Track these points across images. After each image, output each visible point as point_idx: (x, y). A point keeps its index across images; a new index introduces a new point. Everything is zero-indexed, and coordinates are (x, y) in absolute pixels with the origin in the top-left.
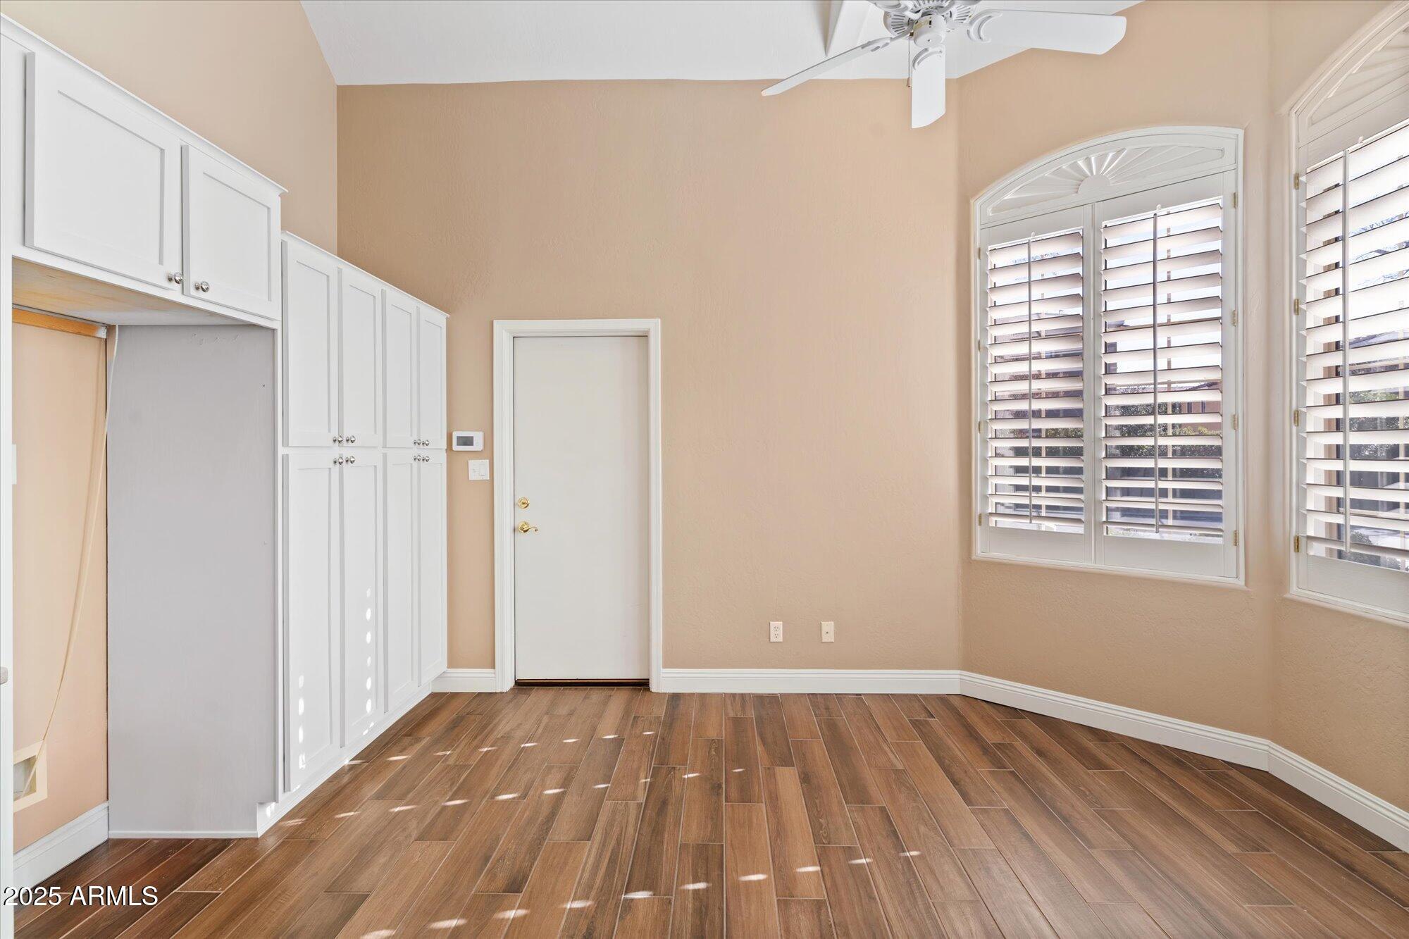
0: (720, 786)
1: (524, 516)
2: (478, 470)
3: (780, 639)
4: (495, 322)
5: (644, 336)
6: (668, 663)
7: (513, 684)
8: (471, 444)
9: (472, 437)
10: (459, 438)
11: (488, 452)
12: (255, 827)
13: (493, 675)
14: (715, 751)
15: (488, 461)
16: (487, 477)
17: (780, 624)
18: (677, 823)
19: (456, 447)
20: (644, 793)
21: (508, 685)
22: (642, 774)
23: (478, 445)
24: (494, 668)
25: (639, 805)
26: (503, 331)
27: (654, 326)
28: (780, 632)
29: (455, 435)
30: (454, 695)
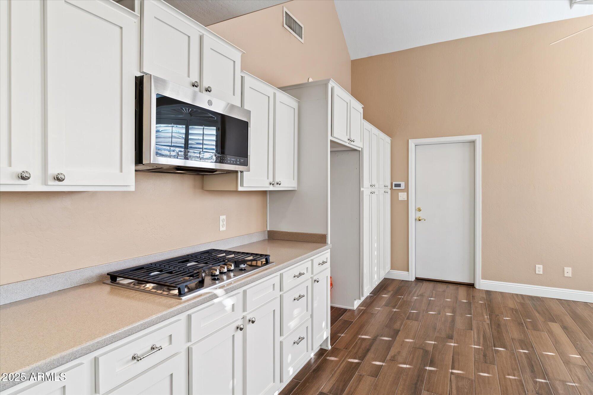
0: (522, 324)
1: (420, 215)
2: (402, 196)
3: (541, 273)
4: (409, 140)
5: (473, 142)
6: (484, 277)
7: (415, 279)
8: (400, 186)
9: (400, 184)
10: (395, 184)
11: (407, 190)
12: (354, 307)
13: (408, 274)
14: (515, 312)
15: (406, 193)
16: (406, 199)
17: (541, 266)
18: (507, 331)
19: (394, 188)
20: (488, 320)
21: (413, 279)
22: (485, 315)
23: (403, 187)
24: (408, 271)
25: (488, 324)
26: (412, 143)
27: (478, 138)
28: (541, 270)
29: (394, 183)
30: (393, 280)
